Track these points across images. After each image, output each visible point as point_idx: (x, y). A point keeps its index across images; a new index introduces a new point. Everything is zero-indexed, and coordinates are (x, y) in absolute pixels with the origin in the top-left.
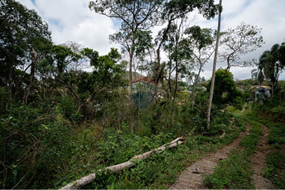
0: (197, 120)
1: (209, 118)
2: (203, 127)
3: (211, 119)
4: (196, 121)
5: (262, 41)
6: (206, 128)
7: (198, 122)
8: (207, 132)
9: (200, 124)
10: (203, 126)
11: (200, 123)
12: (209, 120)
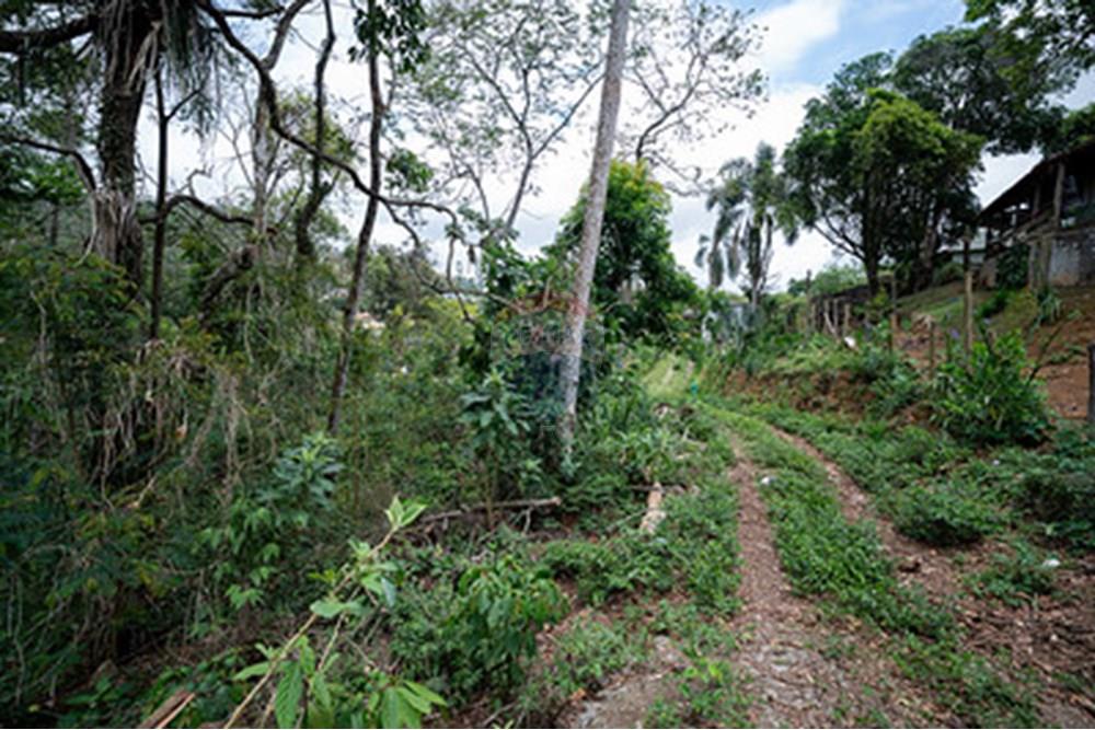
0: (488, 406)
1: (572, 394)
2: (532, 464)
3: (584, 400)
4: (486, 419)
5: (759, 90)
6: (551, 465)
7: (496, 423)
8: (560, 492)
9: (511, 437)
10: (535, 452)
11: (512, 428)
12: (572, 409)
